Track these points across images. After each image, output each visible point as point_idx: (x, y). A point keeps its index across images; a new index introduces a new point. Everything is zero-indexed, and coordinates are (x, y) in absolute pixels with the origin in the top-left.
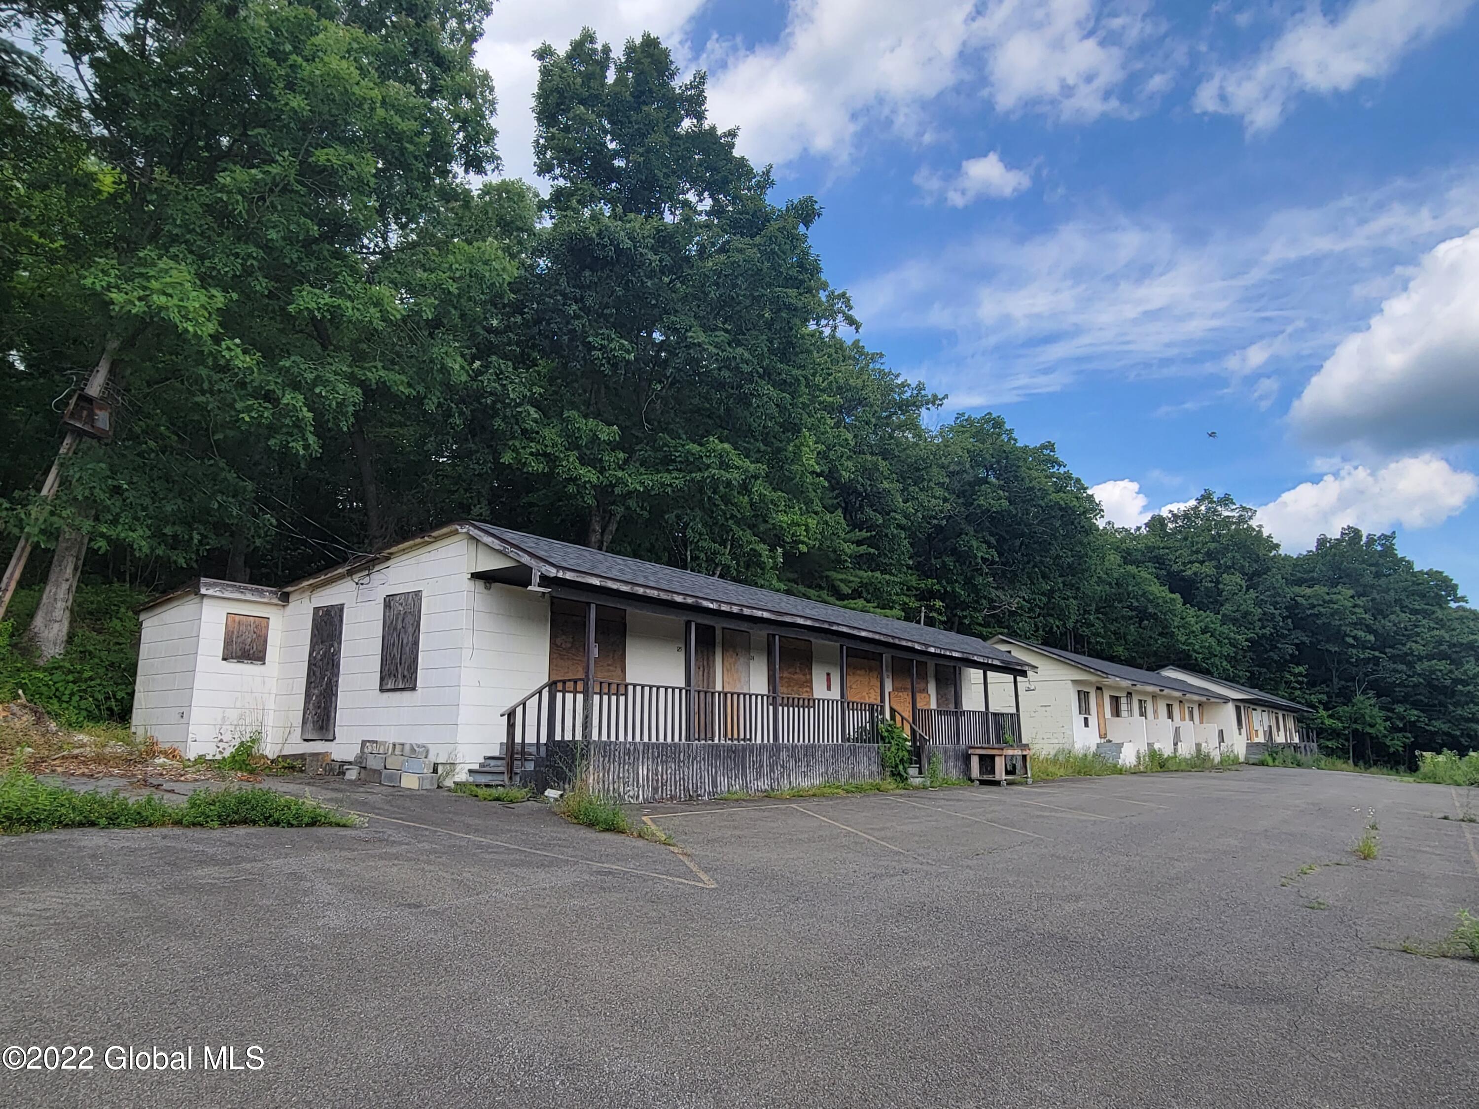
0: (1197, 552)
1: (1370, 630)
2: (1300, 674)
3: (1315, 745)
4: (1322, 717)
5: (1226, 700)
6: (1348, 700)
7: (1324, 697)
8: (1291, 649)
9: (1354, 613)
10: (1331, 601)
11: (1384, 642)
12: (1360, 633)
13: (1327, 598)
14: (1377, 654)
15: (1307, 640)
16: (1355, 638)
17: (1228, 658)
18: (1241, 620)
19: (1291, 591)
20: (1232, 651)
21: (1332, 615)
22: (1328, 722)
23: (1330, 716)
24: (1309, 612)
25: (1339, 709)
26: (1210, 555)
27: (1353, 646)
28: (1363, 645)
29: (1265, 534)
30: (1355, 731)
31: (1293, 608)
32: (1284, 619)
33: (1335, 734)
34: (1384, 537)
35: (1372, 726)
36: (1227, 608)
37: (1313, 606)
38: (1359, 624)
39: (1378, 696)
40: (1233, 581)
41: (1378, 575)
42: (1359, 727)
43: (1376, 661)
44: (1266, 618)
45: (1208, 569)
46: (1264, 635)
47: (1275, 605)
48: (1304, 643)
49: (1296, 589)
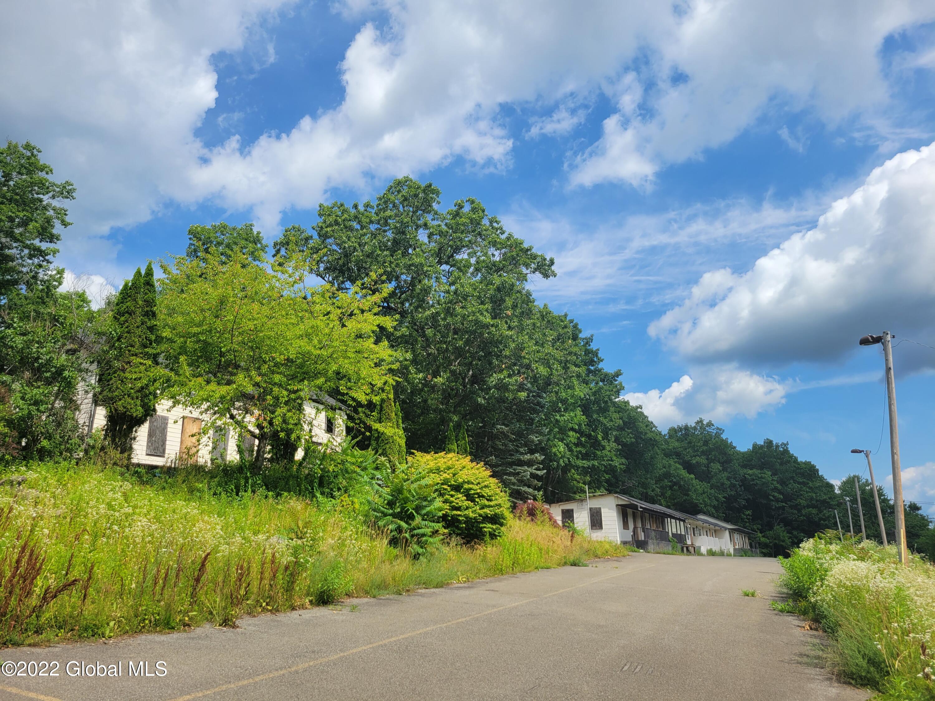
0: (697, 451)
1: (780, 492)
2: (749, 515)
3: (758, 550)
4: (759, 537)
5: (726, 529)
6: (771, 528)
7: (760, 527)
8: (744, 502)
9: (772, 484)
10: (762, 477)
11: (787, 498)
12: (776, 494)
13: (760, 476)
14: (784, 504)
15: (751, 497)
16: (774, 496)
17: (714, 507)
18: (720, 487)
19: (742, 471)
20: (716, 503)
21: (763, 484)
22: (763, 539)
23: (763, 536)
24: (751, 483)
25: (767, 533)
26: (703, 453)
27: (773, 500)
28: (777, 500)
29: (729, 441)
30: (775, 544)
31: (744, 481)
32: (740, 486)
33: (766, 546)
34: (783, 444)
35: (783, 541)
36: (714, 481)
37: (753, 480)
38: (775, 489)
39: (785, 526)
40: (716, 467)
41: (781, 464)
42: (777, 541)
43: (783, 508)
44: (733, 486)
45: (703, 460)
46: (731, 495)
47: (735, 478)
48: (749, 499)
49: (745, 471)
